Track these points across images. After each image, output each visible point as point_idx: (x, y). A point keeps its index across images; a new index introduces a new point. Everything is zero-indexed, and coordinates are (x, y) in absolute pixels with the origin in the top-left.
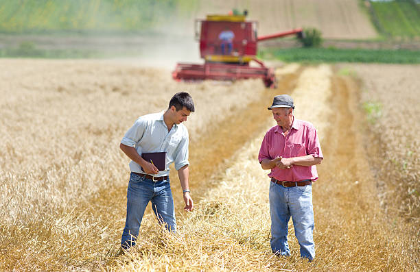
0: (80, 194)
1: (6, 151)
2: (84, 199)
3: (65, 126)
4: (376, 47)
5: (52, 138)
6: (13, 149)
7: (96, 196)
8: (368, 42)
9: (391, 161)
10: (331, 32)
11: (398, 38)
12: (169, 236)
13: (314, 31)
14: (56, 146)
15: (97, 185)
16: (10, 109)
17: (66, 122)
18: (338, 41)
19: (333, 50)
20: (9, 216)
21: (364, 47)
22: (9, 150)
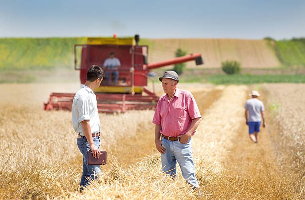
0: (62, 159)
1: (12, 135)
2: (65, 161)
3: (54, 120)
4: (279, 73)
5: (46, 127)
6: (17, 134)
7: (74, 160)
8: (274, 70)
9: (286, 137)
10: (247, 63)
11: (295, 67)
12: (121, 171)
13: (236, 63)
14: (48, 133)
15: (75, 153)
16: (17, 112)
17: (56, 118)
18: (252, 69)
19: (249, 76)
20: (10, 169)
21: (271, 73)
22: (14, 134)
